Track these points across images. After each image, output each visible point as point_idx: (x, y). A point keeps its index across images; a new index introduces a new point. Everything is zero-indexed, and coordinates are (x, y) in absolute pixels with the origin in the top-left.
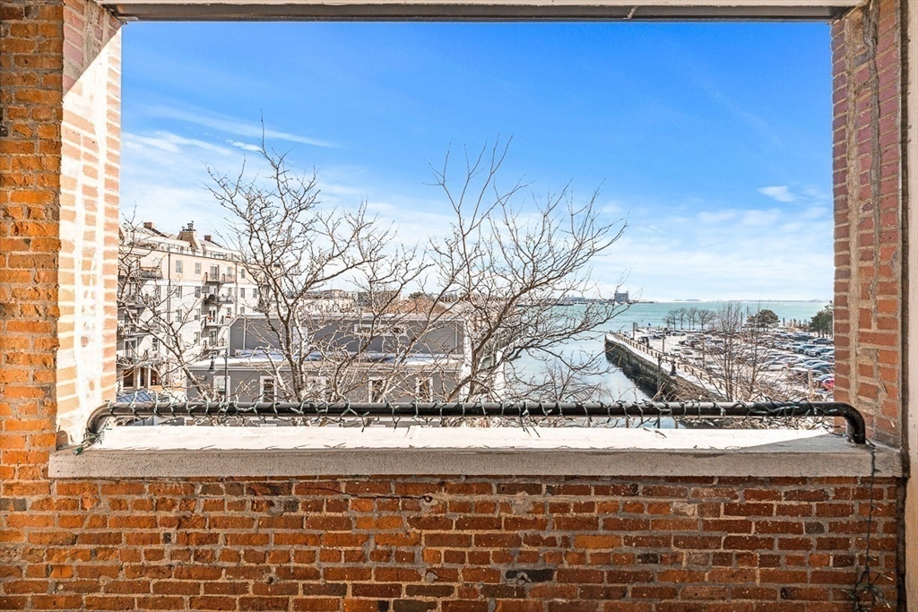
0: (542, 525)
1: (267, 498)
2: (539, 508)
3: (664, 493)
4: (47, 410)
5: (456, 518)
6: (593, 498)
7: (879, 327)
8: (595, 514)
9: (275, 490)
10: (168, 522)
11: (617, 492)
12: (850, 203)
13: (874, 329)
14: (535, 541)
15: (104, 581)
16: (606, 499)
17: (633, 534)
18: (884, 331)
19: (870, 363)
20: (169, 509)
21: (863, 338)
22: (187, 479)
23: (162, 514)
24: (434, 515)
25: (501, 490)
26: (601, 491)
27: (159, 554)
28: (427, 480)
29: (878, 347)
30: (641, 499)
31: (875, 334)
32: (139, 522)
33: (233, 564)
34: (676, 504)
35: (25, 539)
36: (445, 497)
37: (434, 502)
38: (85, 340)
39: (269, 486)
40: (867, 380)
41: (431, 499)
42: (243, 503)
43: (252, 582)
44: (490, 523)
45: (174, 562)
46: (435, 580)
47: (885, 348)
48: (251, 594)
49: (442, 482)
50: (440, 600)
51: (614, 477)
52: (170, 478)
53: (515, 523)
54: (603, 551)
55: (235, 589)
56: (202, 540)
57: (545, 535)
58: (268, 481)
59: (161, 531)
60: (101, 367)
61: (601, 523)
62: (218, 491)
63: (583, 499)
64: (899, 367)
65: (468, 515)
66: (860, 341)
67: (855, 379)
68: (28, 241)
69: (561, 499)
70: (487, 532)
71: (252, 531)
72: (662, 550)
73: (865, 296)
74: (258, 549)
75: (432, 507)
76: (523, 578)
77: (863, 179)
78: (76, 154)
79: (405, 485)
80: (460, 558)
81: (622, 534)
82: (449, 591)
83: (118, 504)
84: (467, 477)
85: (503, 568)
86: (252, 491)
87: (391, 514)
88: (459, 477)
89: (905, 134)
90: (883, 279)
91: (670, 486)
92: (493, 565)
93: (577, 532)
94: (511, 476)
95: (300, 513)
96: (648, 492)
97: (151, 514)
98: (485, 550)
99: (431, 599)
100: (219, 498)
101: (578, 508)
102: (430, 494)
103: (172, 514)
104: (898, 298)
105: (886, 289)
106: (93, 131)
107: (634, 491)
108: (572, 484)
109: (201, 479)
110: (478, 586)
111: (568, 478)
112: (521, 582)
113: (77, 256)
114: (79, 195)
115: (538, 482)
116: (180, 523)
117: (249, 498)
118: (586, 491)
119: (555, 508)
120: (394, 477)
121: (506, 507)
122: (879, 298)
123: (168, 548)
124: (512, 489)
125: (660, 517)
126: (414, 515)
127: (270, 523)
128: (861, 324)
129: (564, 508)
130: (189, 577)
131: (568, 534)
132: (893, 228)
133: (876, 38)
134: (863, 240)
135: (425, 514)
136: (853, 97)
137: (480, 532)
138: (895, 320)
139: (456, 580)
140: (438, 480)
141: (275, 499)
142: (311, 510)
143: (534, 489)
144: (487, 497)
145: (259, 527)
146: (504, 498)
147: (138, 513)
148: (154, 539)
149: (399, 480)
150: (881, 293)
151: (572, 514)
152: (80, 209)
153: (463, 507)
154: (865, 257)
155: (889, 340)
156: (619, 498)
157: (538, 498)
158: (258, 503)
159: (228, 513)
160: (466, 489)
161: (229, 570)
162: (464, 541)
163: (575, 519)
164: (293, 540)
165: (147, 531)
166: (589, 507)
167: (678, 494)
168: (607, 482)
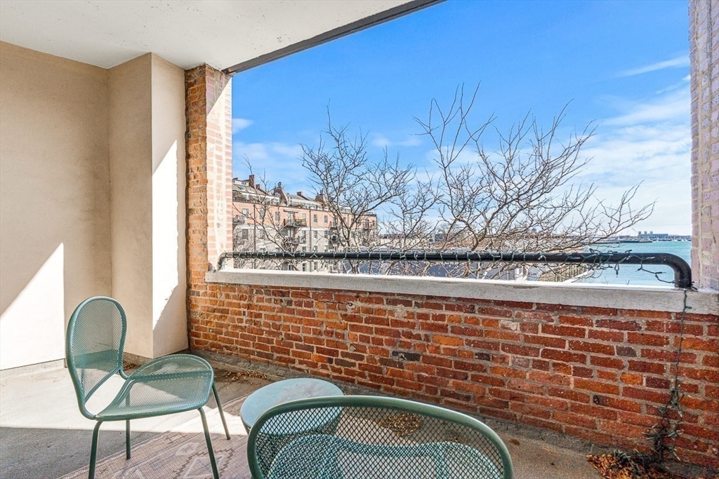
0: (413, 326)
1: (280, 298)
2: (411, 315)
3: (494, 313)
4: (205, 254)
5: (364, 316)
6: (444, 312)
8: (446, 323)
9: (283, 294)
10: (244, 306)
11: (460, 309)
14: (409, 335)
15: (224, 330)
16: (452, 313)
17: (472, 338)
19: (707, 220)
20: (245, 300)
22: (250, 286)
23: (242, 302)
24: (353, 314)
25: (389, 302)
26: (449, 308)
27: (241, 321)
28: (350, 294)
30: (478, 315)
32: (235, 305)
33: (268, 329)
34: (503, 321)
35: (200, 308)
36: (358, 304)
37: (353, 307)
38: (218, 225)
39: (281, 292)
41: (352, 304)
42: (271, 299)
43: (275, 339)
44: (381, 322)
45: (247, 325)
46: (355, 351)
48: (275, 345)
49: (358, 295)
50: (357, 362)
51: (459, 299)
52: (245, 285)
53: (397, 323)
54: (451, 347)
55: (270, 341)
56: (256, 316)
57: (415, 332)
58: (280, 290)
59: (242, 310)
60: (226, 239)
61: (450, 329)
62: (262, 293)
63: (438, 312)
65: (371, 315)
66: (703, 201)
67: (701, 236)
68: (198, 181)
69: (424, 311)
70: (382, 327)
71: (274, 313)
72: (494, 352)
74: (277, 323)
75: (352, 309)
76: (402, 357)
78: (213, 142)
79: (339, 296)
80: (366, 340)
81: (464, 338)
82: (361, 358)
83: (227, 296)
84: (370, 293)
85: (390, 349)
86: (274, 294)
87: (333, 311)
88: (365, 292)
91: (499, 308)
92: (385, 347)
93: (434, 333)
94: (394, 294)
95: (293, 307)
96: (482, 311)
97: (239, 302)
98: (381, 337)
99: (353, 361)
100: (261, 296)
101: (435, 317)
102: (351, 302)
103: (246, 302)
106: (219, 130)
107: (472, 310)
108: (430, 301)
109: (255, 286)
110: (377, 358)
111: (430, 297)
112: (401, 359)
113: (214, 186)
114: (214, 160)
115: (409, 299)
116: (249, 307)
117: (273, 297)
118: (440, 307)
119: (420, 316)
120: (334, 290)
121: (392, 313)
123: (245, 318)
124: (394, 302)
125: (490, 329)
126: (344, 313)
127: (281, 311)
129: (425, 316)
130: (252, 333)
131: (428, 333)
135: (349, 312)
137: (377, 326)
139: (365, 353)
140: (355, 294)
141: (283, 298)
142: (297, 305)
143: (408, 304)
144: (381, 306)
145: (277, 312)
146: (390, 307)
147: (234, 301)
148: (239, 313)
149: (337, 293)
151: (431, 321)
152: (215, 166)
153: (368, 311)
156: (461, 314)
157: (410, 309)
158: (277, 300)
159: (265, 304)
160: (369, 300)
161: (266, 332)
162: (369, 330)
163: (433, 325)
164: (291, 320)
165: (237, 309)
166: (442, 317)
167: (504, 315)
168: (453, 302)
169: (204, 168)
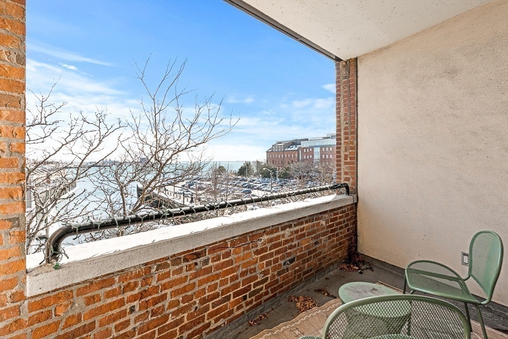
0: (293, 240)
1: (194, 261)
2: (292, 233)
3: (319, 219)
4: (14, 240)
5: (269, 245)
6: (305, 225)
7: (350, 160)
8: (305, 231)
9: (198, 255)
10: (134, 298)
11: (309, 221)
12: (341, 121)
13: (349, 160)
14: (291, 247)
16: (307, 225)
17: (313, 236)
18: (352, 161)
19: (347, 171)
20: (133, 289)
21: (346, 163)
22: (146, 264)
23: (129, 294)
24: (262, 247)
26: (306, 222)
27: (125, 325)
28: (259, 232)
29: (350, 166)
30: (314, 222)
31: (349, 162)
32: (110, 307)
33: (176, 308)
34: (321, 222)
36: (265, 237)
37: (262, 241)
39: (195, 254)
40: (347, 176)
41: (261, 239)
42: (181, 269)
43: (186, 315)
44: (279, 244)
45: (138, 324)
46: (263, 276)
47: (352, 166)
48: (186, 322)
49: (265, 231)
50: (264, 285)
51: (308, 216)
52: (134, 267)
53: (287, 241)
54: (306, 244)
55: (177, 323)
56: (156, 301)
57: (293, 244)
58: (195, 251)
59: (128, 306)
61: (306, 234)
62: (167, 266)
63: (302, 227)
64: (355, 171)
65: (273, 243)
66: (345, 164)
67: (343, 176)
69: (297, 228)
70: (278, 248)
71: (187, 283)
72: (318, 239)
73: (346, 151)
74: (189, 293)
75: (262, 243)
76: (288, 264)
77: (345, 115)
79: (252, 236)
80: (268, 264)
81: (311, 236)
82: (267, 279)
84: (273, 226)
85: (282, 262)
86: (186, 260)
87: (248, 251)
88: (269, 227)
89: (357, 104)
90: (351, 145)
92: (280, 262)
93: (301, 240)
94: (284, 223)
95: (211, 264)
96: (316, 219)
97: (120, 297)
98: (278, 256)
100: (167, 270)
101: (301, 230)
102: (261, 238)
103: (137, 291)
104: (355, 151)
105: (352, 148)
107: (313, 220)
108: (300, 221)
109: (156, 261)
110: (276, 273)
111: (299, 219)
112: (287, 266)
115: (291, 223)
116: (142, 295)
117: (184, 264)
118: (302, 223)
119: (296, 232)
120: (248, 233)
121: (283, 236)
122: (350, 151)
123: (134, 316)
124: (284, 229)
125: (318, 227)
126: (255, 249)
127: (195, 276)
128: (345, 159)
129: (298, 231)
130: (148, 329)
131: (299, 241)
132: (354, 130)
133: (349, 73)
134: (346, 133)
135: (259, 248)
136: (342, 88)
137: (276, 249)
138: (354, 157)
139: (269, 274)
140: (263, 230)
141: (198, 261)
142: (215, 261)
143: (290, 226)
144: (278, 234)
145: (190, 279)
146: (283, 232)
147: (109, 301)
148: (122, 314)
149: (250, 234)
150: (350, 149)
151: (300, 233)
153: (271, 240)
154: (346, 138)
155: (353, 163)
156: (310, 224)
157: (292, 230)
158: (190, 265)
159: (173, 277)
160: (272, 232)
161: (173, 313)
162: (271, 255)
163: (300, 235)
164: (207, 280)
165: (117, 310)
166: (303, 229)
168: (307, 219)
169: (14, 57)
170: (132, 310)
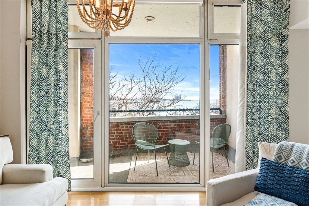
0: (176, 128)
1: (132, 125)
2: (175, 125)
3: (194, 122)
5: (162, 127)
6: (183, 123)
8: (184, 126)
11: (187, 122)
14: (175, 130)
16: (185, 123)
20: (114, 128)
22: (118, 123)
24: (159, 127)
25: (169, 123)
26: (185, 122)
27: (113, 136)
28: (158, 121)
30: (191, 123)
31: (223, 98)
33: (126, 137)
34: (195, 124)
35: (88, 135)
36: (161, 124)
37: (159, 125)
40: (223, 105)
42: (128, 126)
43: (129, 140)
44: (168, 128)
45: (116, 137)
48: (129, 142)
50: (160, 141)
51: (186, 120)
52: (115, 122)
53: (172, 128)
54: (185, 131)
55: (126, 141)
56: (120, 133)
58: (132, 123)
59: (113, 132)
61: (184, 127)
62: (123, 125)
63: (182, 123)
64: (225, 102)
65: (164, 127)
68: (87, 81)
69: (179, 123)
71: (129, 131)
72: (194, 131)
73: (222, 92)
74: (130, 134)
80: (163, 134)
81: (188, 129)
82: (161, 139)
84: (164, 120)
85: (170, 135)
86: (129, 124)
88: (163, 120)
90: (224, 89)
91: (194, 121)
92: (168, 135)
94: (171, 120)
96: (191, 122)
98: (167, 132)
99: (159, 141)
100: (123, 126)
101: (181, 125)
103: (115, 129)
107: (189, 122)
109: (120, 122)
110: (166, 138)
111: (180, 120)
112: (173, 137)
116: (116, 130)
118: (182, 122)
119: (178, 125)
121: (170, 125)
122: (224, 92)
124: (171, 122)
125: (193, 126)
128: (222, 96)
129: (179, 125)
130: (118, 140)
131: (180, 129)
133: (224, 52)
134: (222, 83)
137: (166, 129)
138: (225, 95)
139: (163, 137)
140: (160, 121)
143: (174, 122)
144: (167, 124)
146: (170, 124)
149: (154, 122)
151: (180, 126)
153: (164, 125)
154: (223, 85)
155: (225, 98)
156: (187, 123)
158: (130, 126)
159: (125, 128)
160: (164, 123)
161: (125, 138)
162: (164, 131)
163: (181, 127)
166: (183, 125)
167: (195, 122)
168: (185, 121)
169: (92, 76)
170: (114, 133)
